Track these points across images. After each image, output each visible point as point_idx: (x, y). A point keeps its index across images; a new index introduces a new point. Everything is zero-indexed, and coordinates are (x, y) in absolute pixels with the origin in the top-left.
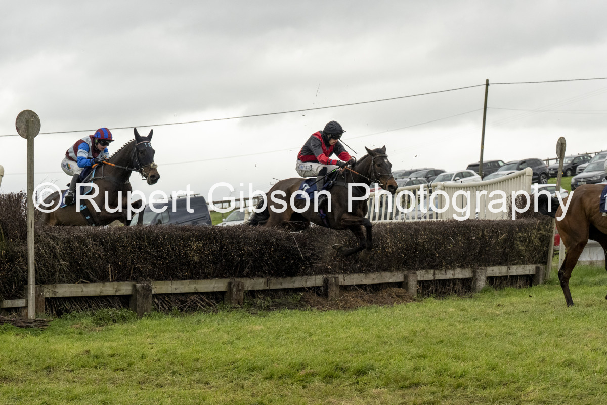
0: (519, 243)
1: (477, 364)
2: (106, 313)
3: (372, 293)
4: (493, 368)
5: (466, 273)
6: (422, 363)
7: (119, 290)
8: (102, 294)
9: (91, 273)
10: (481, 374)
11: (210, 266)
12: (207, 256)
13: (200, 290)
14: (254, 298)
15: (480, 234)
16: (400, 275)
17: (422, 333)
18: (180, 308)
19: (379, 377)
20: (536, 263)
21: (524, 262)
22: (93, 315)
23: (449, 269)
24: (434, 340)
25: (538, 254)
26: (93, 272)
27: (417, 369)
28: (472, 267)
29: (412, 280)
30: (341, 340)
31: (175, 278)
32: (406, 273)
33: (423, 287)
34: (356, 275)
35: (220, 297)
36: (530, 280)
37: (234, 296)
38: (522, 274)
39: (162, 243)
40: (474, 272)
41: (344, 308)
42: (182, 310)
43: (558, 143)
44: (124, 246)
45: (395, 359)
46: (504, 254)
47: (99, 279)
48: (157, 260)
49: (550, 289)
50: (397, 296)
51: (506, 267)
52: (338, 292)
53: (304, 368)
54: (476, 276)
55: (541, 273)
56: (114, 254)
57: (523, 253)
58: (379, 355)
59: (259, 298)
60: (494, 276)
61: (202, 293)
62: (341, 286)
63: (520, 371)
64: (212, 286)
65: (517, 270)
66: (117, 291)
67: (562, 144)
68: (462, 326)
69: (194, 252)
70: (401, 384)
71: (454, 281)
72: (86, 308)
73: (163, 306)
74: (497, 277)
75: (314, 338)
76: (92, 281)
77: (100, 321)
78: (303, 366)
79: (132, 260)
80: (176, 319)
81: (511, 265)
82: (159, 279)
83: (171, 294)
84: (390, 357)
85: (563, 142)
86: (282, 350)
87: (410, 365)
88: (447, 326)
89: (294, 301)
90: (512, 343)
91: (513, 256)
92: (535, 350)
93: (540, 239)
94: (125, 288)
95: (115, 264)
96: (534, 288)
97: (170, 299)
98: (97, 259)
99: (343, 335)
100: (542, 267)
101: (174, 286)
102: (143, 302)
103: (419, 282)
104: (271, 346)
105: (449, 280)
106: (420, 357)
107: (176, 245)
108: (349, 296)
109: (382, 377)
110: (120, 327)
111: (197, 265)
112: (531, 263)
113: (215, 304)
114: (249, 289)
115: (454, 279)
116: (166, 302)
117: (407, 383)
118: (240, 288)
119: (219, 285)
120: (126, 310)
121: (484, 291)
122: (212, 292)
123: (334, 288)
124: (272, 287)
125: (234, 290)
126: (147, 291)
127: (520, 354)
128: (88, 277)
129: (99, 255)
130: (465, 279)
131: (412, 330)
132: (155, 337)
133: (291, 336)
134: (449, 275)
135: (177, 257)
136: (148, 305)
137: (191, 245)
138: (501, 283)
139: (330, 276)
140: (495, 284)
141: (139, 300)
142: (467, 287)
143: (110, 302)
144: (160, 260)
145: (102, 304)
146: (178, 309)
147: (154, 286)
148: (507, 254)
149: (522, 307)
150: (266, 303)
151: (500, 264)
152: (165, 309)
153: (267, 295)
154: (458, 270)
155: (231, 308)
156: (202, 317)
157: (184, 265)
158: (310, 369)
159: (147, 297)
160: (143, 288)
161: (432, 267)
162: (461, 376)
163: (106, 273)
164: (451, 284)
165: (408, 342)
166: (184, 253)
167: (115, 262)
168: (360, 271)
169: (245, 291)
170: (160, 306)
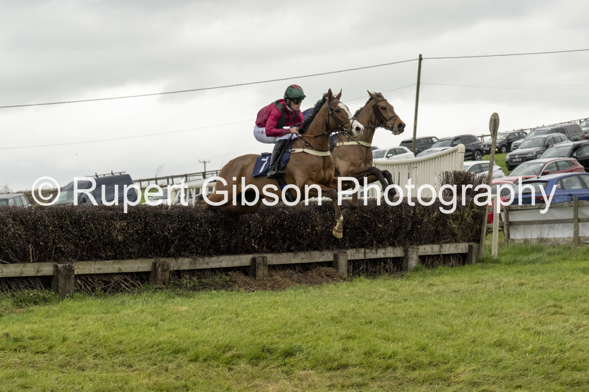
0: (451, 221)
1: (406, 344)
2: (27, 295)
3: (301, 273)
4: (423, 349)
5: (398, 252)
6: (351, 344)
7: (41, 271)
8: (23, 275)
9: (11, 254)
10: (410, 355)
11: (134, 246)
12: (131, 235)
13: (124, 271)
14: (180, 278)
15: (412, 212)
16: (330, 255)
17: (352, 314)
18: (103, 289)
19: (307, 358)
20: (468, 241)
21: (456, 241)
22: (13, 296)
23: (379, 247)
24: (364, 321)
25: (471, 232)
26: (13, 252)
27: (345, 350)
28: (403, 246)
29: (342, 259)
30: (268, 321)
31: (98, 258)
32: (336, 252)
33: (353, 266)
34: (285, 255)
35: (144, 277)
36: (463, 259)
37: (159, 277)
38: (455, 252)
39: (84, 223)
40: (406, 251)
41: (273, 288)
42: (105, 291)
43: (491, 119)
44: (45, 225)
45: (324, 341)
46: (437, 232)
47: (20, 260)
48: (80, 240)
49: (482, 268)
50: (327, 276)
51: (439, 246)
52: (266, 272)
53: (230, 350)
54: (408, 255)
55: (474, 251)
56: (35, 233)
57: (456, 231)
58: (307, 336)
59: (186, 278)
60: (426, 254)
61: (126, 274)
62: (269, 265)
63: (450, 352)
64: (137, 266)
65: (449, 249)
66: (38, 272)
67: (495, 120)
68: (392, 306)
69: (118, 231)
70: (329, 365)
71: (385, 260)
72: (7, 290)
73: (86, 287)
74: (429, 256)
75: (241, 319)
76: (12, 262)
77: (20, 303)
78: (229, 348)
79: (54, 240)
80: (99, 301)
81: (443, 243)
82: (82, 259)
83: (94, 274)
84: (318, 338)
85: (496, 118)
86: (208, 331)
87: (338, 346)
88: (377, 306)
89: (220, 282)
90: (443, 323)
91: (445, 234)
92: (466, 330)
93: (472, 217)
94: (47, 269)
95: (36, 244)
96: (467, 266)
97: (93, 279)
98: (17, 240)
99: (271, 316)
100: (475, 245)
101: (97, 267)
102: (65, 283)
103: (349, 261)
104: (197, 328)
105: (380, 259)
106: (349, 337)
107: (99, 224)
108: (277, 277)
109: (310, 359)
110: (40, 310)
111: (120, 245)
112: (464, 241)
113: (139, 285)
114: (175, 269)
115: (385, 258)
116: (89, 283)
117: (336, 364)
118: (165, 268)
119: (144, 265)
120: (48, 291)
121: (416, 270)
122: (136, 273)
123: (261, 267)
124: (199, 267)
125: (160, 270)
126: (70, 271)
127: (450, 334)
128: (8, 257)
129: (19, 235)
130: (396, 258)
131: (341, 311)
132: (77, 319)
133: (217, 317)
134: (380, 254)
135: (100, 236)
136: (71, 286)
137: (114, 224)
138: (433, 261)
139: (256, 255)
140: (427, 262)
141: (61, 280)
142: (398, 266)
143: (31, 284)
144: (82, 240)
145: (23, 285)
146: (102, 290)
147: (76, 267)
148: (439, 232)
149: (454, 286)
150: (192, 283)
151: (433, 242)
152: (88, 290)
153: (194, 275)
154: (390, 249)
155: (156, 289)
156: (126, 298)
157: (108, 245)
158: (237, 350)
159: (70, 278)
160: (65, 268)
161: (362, 246)
162: (390, 357)
163: (27, 253)
164: (382, 264)
165: (337, 323)
166: (107, 232)
167: (36, 242)
168: (289, 250)
169: (170, 272)
170: (83, 287)
